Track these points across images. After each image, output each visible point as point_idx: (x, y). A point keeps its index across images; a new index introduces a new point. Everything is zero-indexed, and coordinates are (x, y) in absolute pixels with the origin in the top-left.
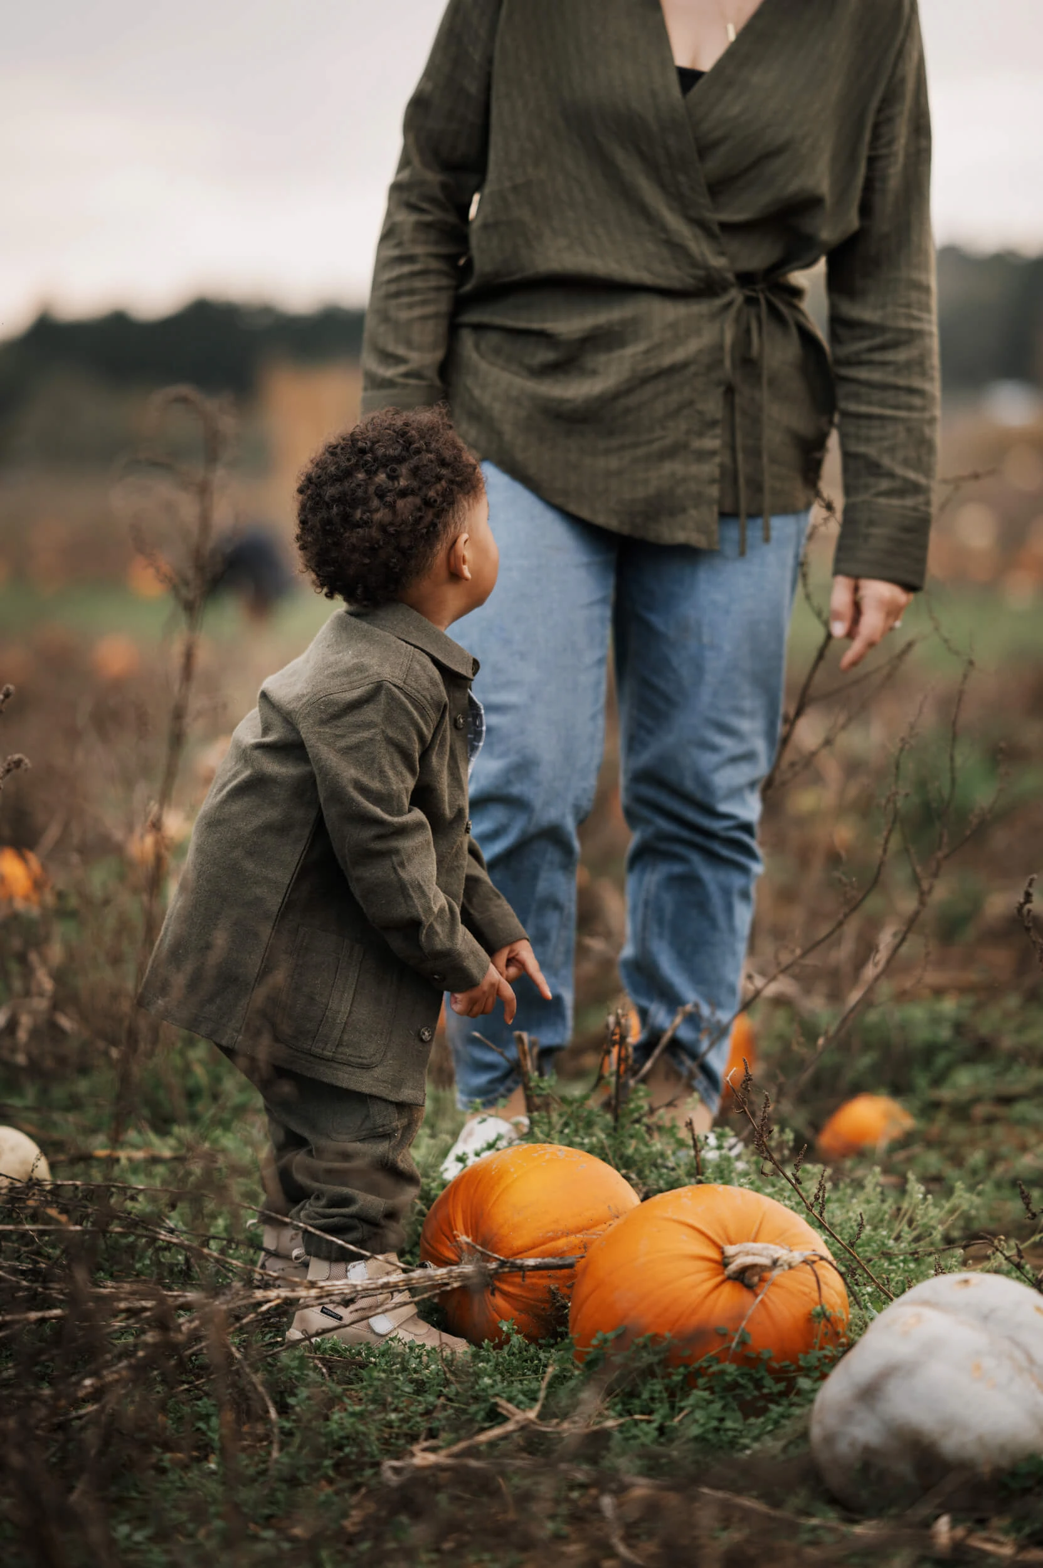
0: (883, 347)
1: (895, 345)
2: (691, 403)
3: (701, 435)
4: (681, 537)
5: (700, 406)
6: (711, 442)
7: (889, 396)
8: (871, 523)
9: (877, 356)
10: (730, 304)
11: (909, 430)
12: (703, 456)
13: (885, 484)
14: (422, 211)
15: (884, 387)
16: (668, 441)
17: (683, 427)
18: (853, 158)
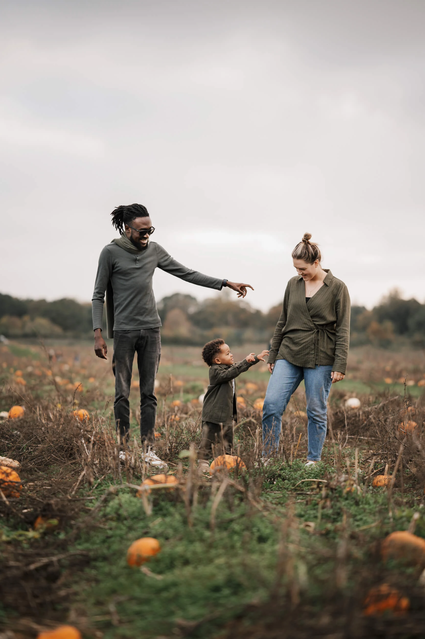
0: (340, 339)
1: (341, 338)
2: (310, 346)
3: (312, 351)
4: (309, 366)
5: (311, 347)
6: (313, 352)
7: (340, 345)
8: (337, 364)
9: (339, 340)
10: (315, 332)
11: (343, 350)
12: (312, 354)
13: (339, 358)
14: (280, 327)
15: (339, 344)
16: (306, 352)
17: (309, 350)
18: (333, 309)
